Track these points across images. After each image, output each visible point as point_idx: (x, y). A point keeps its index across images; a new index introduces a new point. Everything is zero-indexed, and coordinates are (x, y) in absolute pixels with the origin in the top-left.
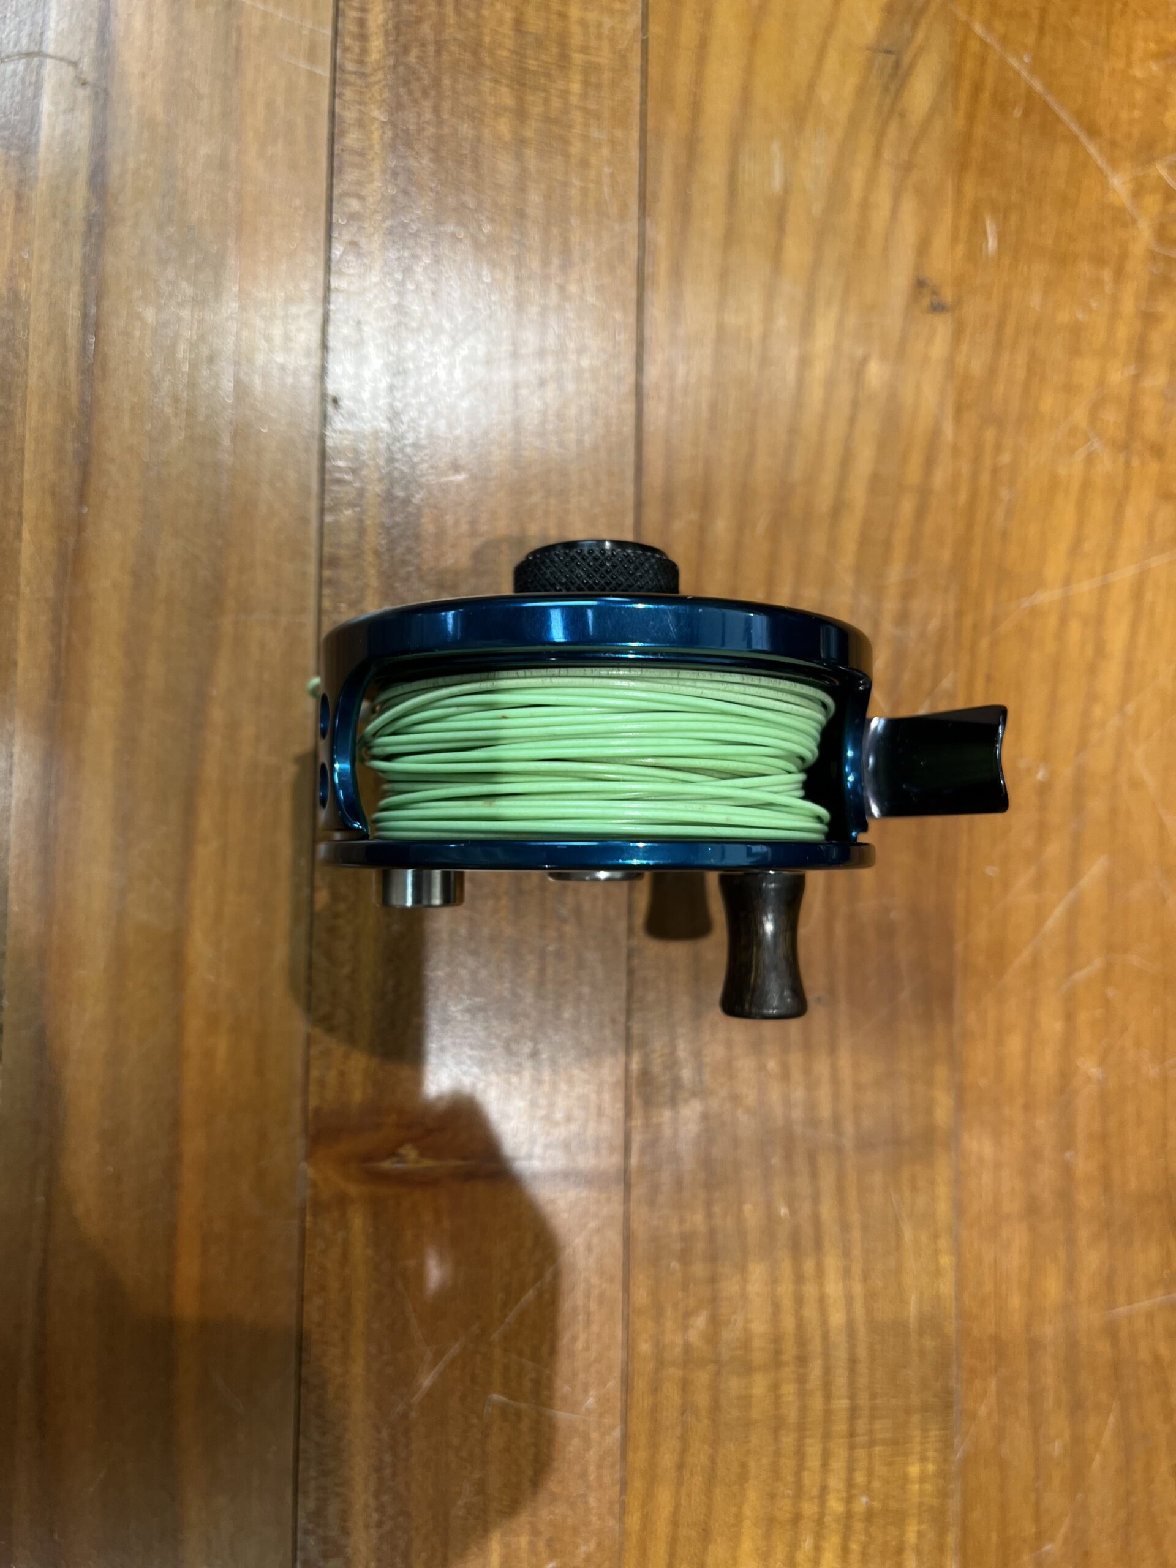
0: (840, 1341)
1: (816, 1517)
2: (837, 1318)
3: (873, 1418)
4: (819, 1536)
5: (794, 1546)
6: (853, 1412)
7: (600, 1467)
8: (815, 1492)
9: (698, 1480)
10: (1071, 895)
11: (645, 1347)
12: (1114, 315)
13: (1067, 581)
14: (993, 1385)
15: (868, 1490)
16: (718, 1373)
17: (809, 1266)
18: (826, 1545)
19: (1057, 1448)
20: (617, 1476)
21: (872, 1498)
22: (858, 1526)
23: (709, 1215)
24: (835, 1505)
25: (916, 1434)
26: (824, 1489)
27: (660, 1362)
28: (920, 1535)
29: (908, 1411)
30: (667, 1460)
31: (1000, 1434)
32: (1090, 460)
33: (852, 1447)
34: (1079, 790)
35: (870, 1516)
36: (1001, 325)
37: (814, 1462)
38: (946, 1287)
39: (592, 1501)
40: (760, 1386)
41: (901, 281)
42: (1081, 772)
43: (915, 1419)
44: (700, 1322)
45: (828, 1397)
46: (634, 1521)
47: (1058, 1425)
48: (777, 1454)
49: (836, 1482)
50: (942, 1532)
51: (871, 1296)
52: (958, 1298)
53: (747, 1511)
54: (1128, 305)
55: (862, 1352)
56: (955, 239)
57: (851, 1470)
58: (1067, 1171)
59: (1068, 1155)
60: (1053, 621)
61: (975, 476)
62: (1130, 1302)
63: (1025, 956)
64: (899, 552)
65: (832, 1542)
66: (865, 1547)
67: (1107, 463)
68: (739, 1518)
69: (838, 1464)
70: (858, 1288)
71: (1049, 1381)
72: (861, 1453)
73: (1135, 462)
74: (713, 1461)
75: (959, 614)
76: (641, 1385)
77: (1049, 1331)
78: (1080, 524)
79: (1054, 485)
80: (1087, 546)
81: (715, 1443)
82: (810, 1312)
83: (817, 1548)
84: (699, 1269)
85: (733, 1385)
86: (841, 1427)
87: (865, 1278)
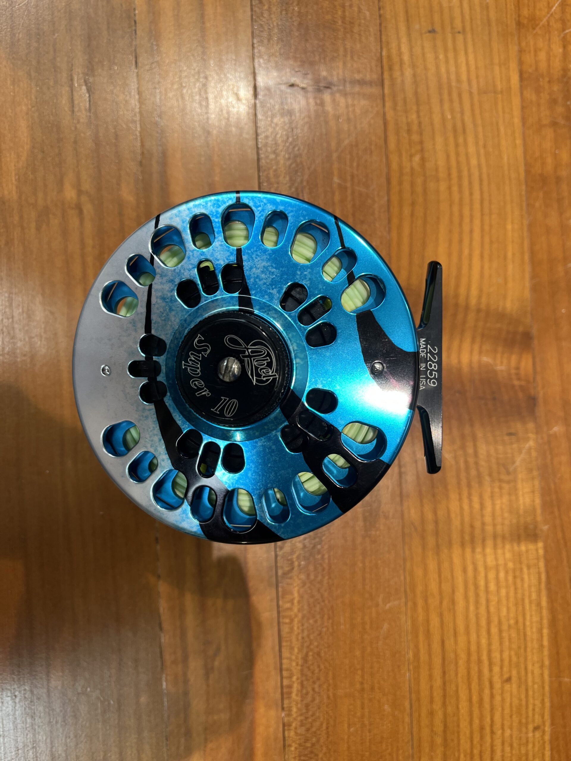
11: (395, 166)
17: (461, 140)
23: (419, 117)
44: (417, 159)
76: (394, 181)
84: (415, 137)
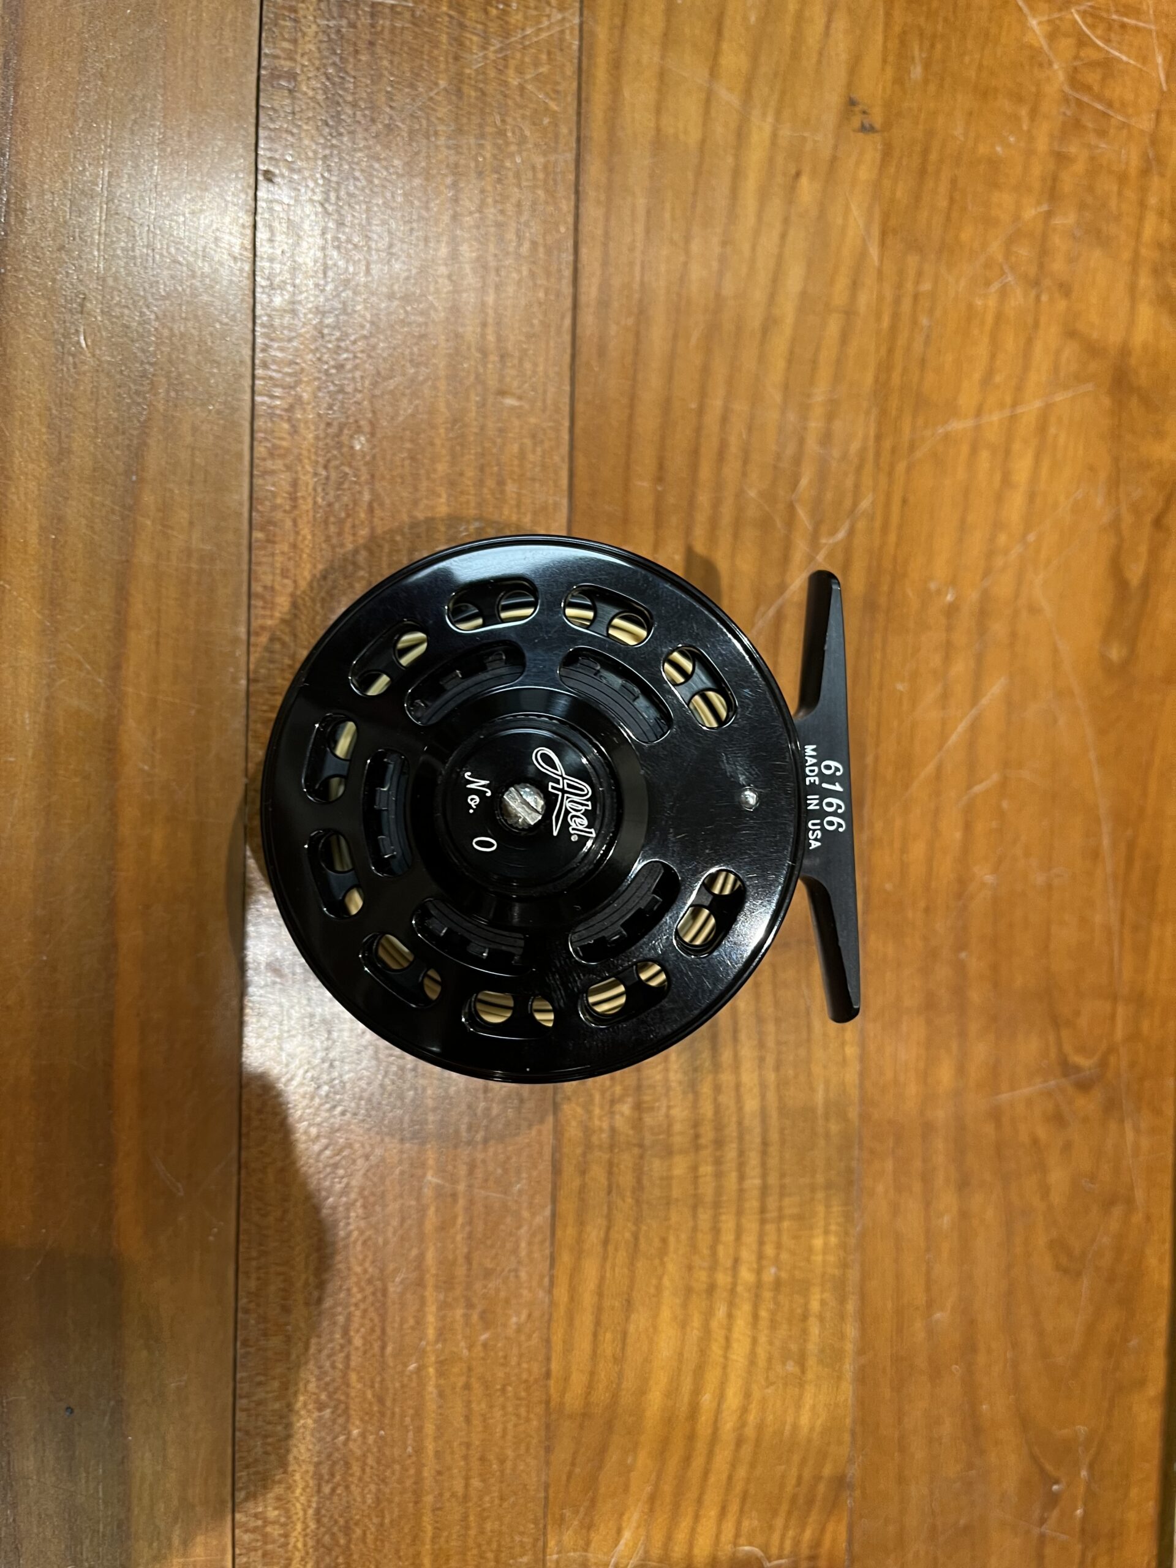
0: (753, 1123)
1: (729, 1287)
2: (751, 1105)
3: (782, 1195)
4: (731, 1304)
5: (709, 1314)
6: (764, 1190)
7: (530, 1244)
8: (729, 1263)
9: (622, 1256)
10: (974, 712)
12: (1029, 153)
13: (979, 412)
14: (889, 1165)
15: (777, 1262)
16: (641, 1157)
18: (738, 1313)
19: (946, 1221)
20: (547, 1252)
21: (779, 1269)
22: (767, 1295)
24: (746, 1275)
25: (821, 1209)
26: (736, 1261)
27: (588, 1147)
28: (823, 1302)
29: (813, 1189)
30: (594, 1235)
31: (896, 1209)
32: (1003, 293)
33: (763, 1222)
34: (983, 614)
35: (778, 1284)
36: (926, 152)
37: (728, 1237)
38: (851, 1076)
39: (523, 1275)
40: (680, 1167)
41: (833, 98)
42: (986, 597)
43: (820, 1195)
45: (742, 1178)
46: (561, 1293)
47: (947, 1200)
48: (695, 1229)
49: (748, 1255)
50: (842, 1300)
51: (782, 1084)
52: (862, 1086)
53: (666, 1281)
54: (1042, 144)
55: (774, 1136)
56: (885, 61)
57: (761, 1243)
58: (960, 968)
59: (963, 955)
60: (965, 449)
61: (897, 301)
62: (1012, 1088)
63: (930, 768)
64: (825, 373)
65: (744, 1309)
66: (773, 1313)
67: (1018, 298)
68: (659, 1288)
69: (750, 1239)
70: (771, 1077)
71: (940, 1159)
72: (770, 1228)
73: (1044, 298)
74: (636, 1237)
75: (879, 438)
77: (941, 1114)
78: (993, 356)
79: (971, 314)
80: (998, 379)
81: (638, 1221)
82: (727, 1099)
83: (730, 1316)
85: (656, 1166)
86: (752, 1204)
87: (777, 1068)
